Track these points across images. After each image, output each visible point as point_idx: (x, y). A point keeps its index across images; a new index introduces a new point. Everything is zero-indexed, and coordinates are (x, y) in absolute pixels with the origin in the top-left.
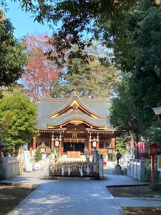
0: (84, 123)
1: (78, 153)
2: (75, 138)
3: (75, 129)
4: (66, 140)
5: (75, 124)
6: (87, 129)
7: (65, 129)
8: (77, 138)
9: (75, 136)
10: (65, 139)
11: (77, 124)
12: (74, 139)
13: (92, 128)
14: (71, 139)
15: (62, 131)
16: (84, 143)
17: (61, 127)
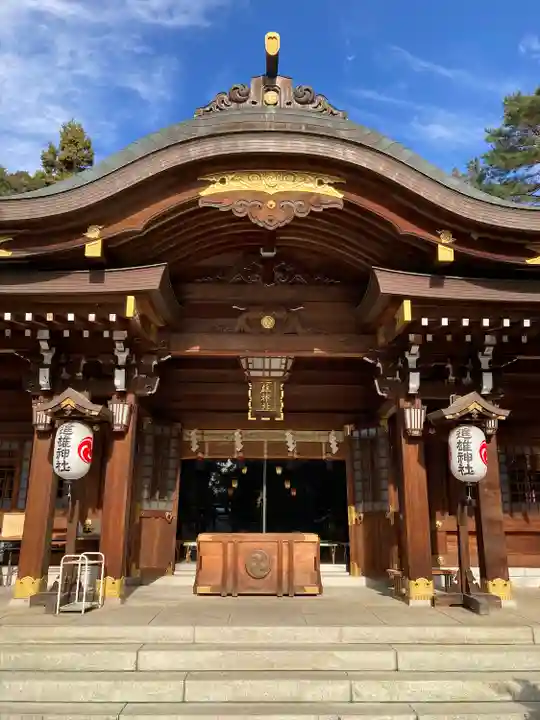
0: (355, 198)
1: (298, 549)
2: (273, 425)
3: (268, 322)
4: (201, 444)
5: (261, 219)
6: (389, 282)
7: (151, 278)
8: (284, 426)
9: (266, 407)
10: (193, 436)
11: (281, 219)
12: (265, 437)
13: (445, 254)
14: (238, 438)
15: (117, 300)
16: (339, 465)
17: (94, 250)
